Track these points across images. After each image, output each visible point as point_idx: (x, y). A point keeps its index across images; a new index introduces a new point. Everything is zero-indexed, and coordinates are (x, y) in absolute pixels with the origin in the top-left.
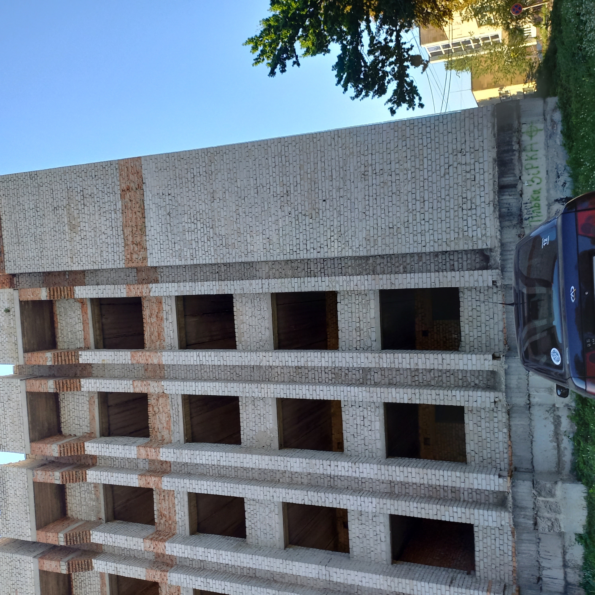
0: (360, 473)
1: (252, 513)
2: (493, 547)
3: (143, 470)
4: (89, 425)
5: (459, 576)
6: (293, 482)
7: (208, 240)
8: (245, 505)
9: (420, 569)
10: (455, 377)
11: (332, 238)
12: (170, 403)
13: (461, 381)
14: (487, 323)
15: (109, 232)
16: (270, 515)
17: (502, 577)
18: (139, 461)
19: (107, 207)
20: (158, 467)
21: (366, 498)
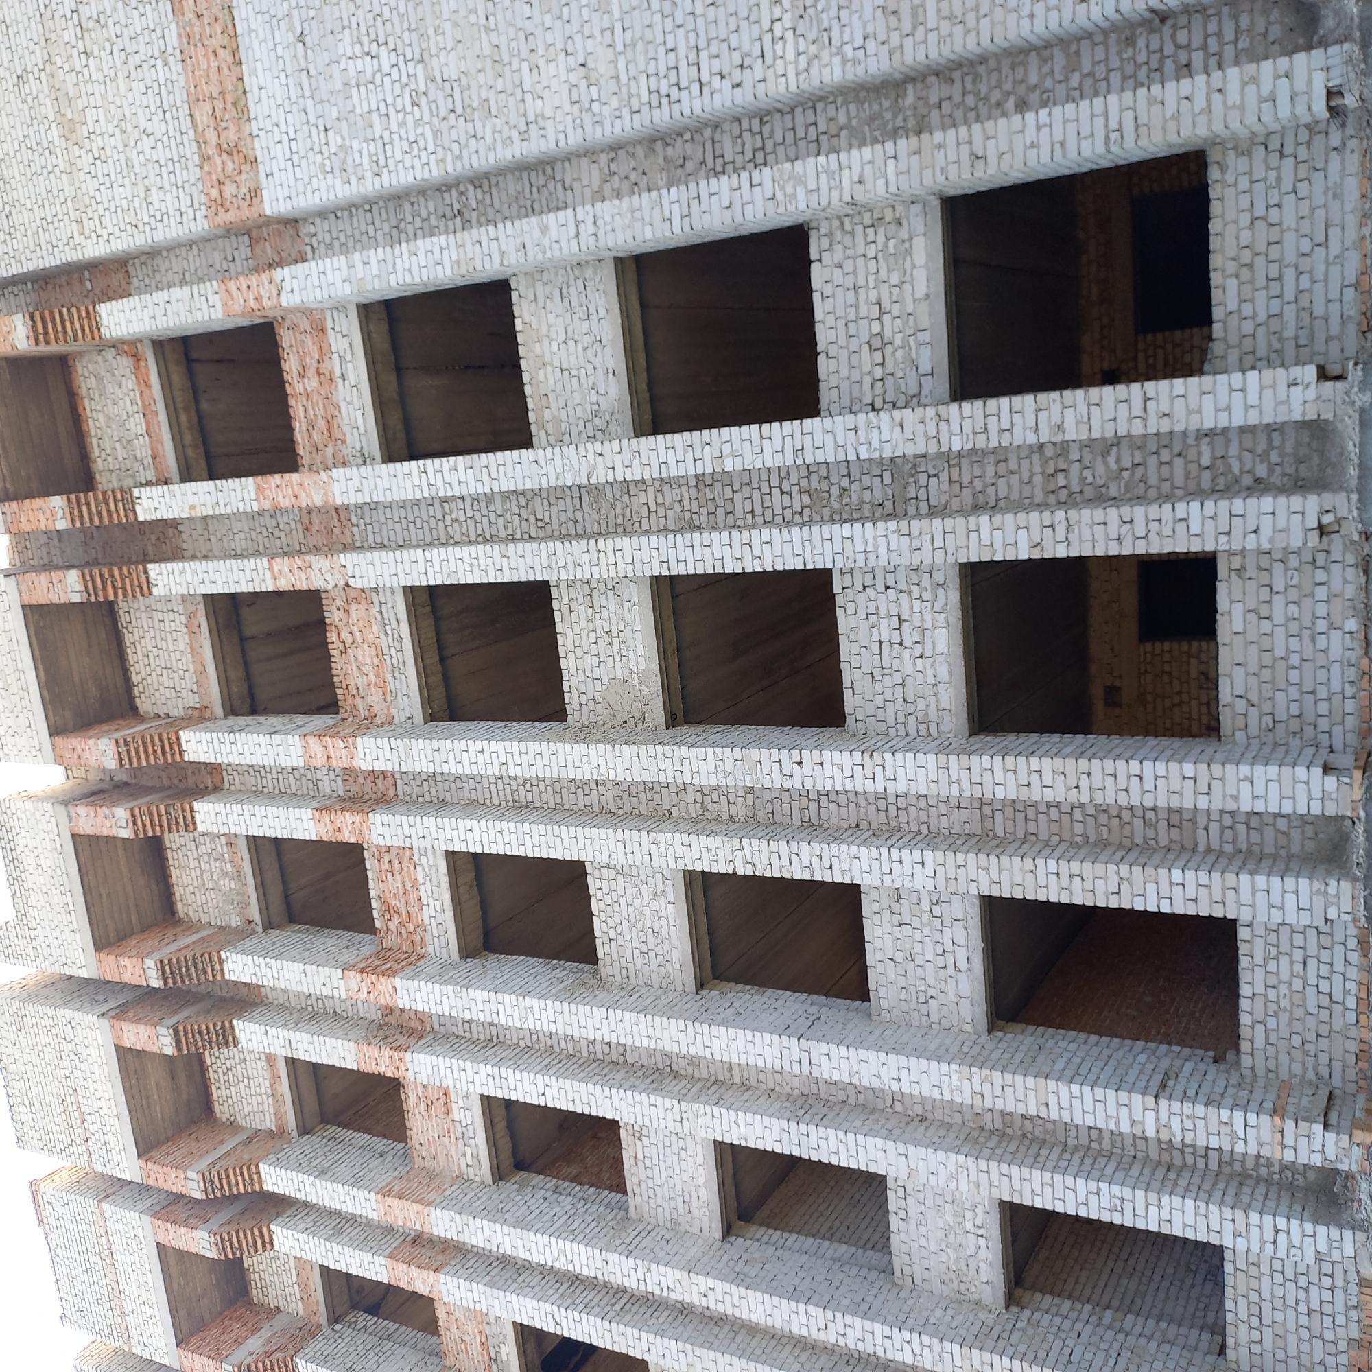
0: (885, 779)
1: (608, 900)
2: (1297, 985)
3: (330, 797)
4: (195, 688)
5: (1189, 1066)
6: (708, 815)
7: (414, 103)
8: (590, 879)
9: (1073, 1046)
10: (1187, 463)
11: (777, 26)
12: (378, 617)
13: (1207, 475)
14: (1305, 264)
15: (158, 128)
16: (654, 905)
17: (1324, 1071)
18: (319, 775)
19: (142, 48)
20: (367, 788)
21: (906, 852)
